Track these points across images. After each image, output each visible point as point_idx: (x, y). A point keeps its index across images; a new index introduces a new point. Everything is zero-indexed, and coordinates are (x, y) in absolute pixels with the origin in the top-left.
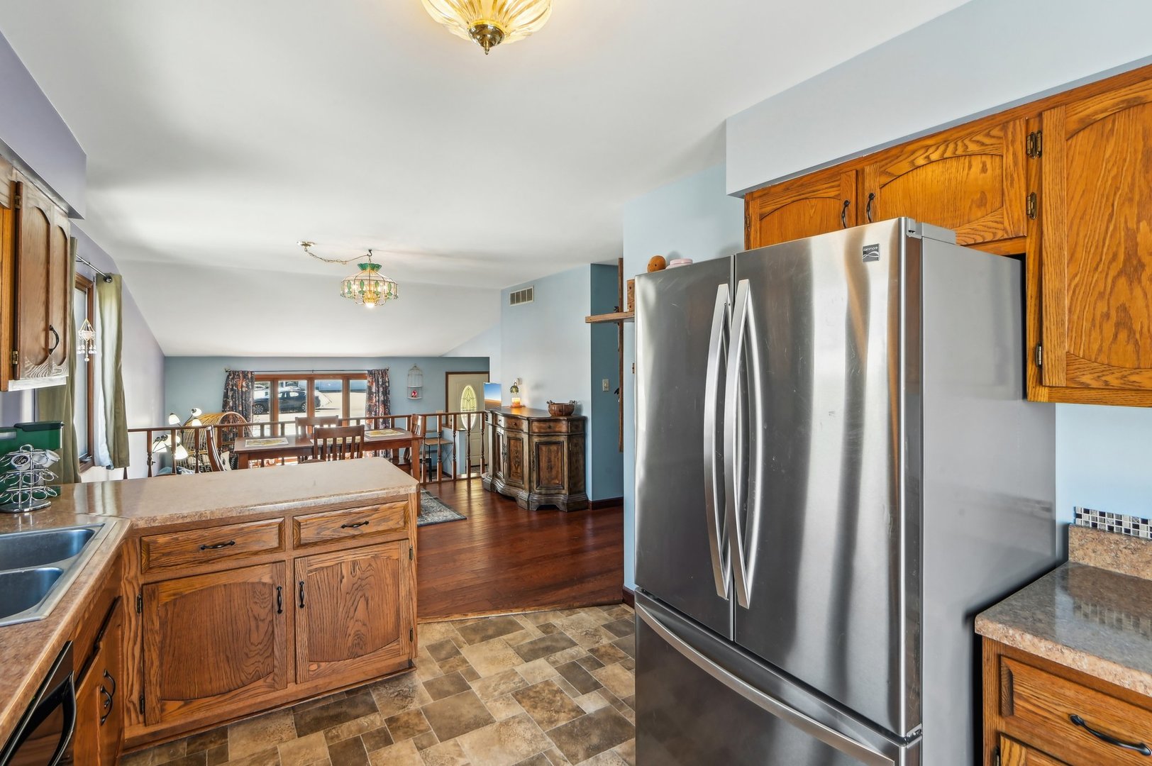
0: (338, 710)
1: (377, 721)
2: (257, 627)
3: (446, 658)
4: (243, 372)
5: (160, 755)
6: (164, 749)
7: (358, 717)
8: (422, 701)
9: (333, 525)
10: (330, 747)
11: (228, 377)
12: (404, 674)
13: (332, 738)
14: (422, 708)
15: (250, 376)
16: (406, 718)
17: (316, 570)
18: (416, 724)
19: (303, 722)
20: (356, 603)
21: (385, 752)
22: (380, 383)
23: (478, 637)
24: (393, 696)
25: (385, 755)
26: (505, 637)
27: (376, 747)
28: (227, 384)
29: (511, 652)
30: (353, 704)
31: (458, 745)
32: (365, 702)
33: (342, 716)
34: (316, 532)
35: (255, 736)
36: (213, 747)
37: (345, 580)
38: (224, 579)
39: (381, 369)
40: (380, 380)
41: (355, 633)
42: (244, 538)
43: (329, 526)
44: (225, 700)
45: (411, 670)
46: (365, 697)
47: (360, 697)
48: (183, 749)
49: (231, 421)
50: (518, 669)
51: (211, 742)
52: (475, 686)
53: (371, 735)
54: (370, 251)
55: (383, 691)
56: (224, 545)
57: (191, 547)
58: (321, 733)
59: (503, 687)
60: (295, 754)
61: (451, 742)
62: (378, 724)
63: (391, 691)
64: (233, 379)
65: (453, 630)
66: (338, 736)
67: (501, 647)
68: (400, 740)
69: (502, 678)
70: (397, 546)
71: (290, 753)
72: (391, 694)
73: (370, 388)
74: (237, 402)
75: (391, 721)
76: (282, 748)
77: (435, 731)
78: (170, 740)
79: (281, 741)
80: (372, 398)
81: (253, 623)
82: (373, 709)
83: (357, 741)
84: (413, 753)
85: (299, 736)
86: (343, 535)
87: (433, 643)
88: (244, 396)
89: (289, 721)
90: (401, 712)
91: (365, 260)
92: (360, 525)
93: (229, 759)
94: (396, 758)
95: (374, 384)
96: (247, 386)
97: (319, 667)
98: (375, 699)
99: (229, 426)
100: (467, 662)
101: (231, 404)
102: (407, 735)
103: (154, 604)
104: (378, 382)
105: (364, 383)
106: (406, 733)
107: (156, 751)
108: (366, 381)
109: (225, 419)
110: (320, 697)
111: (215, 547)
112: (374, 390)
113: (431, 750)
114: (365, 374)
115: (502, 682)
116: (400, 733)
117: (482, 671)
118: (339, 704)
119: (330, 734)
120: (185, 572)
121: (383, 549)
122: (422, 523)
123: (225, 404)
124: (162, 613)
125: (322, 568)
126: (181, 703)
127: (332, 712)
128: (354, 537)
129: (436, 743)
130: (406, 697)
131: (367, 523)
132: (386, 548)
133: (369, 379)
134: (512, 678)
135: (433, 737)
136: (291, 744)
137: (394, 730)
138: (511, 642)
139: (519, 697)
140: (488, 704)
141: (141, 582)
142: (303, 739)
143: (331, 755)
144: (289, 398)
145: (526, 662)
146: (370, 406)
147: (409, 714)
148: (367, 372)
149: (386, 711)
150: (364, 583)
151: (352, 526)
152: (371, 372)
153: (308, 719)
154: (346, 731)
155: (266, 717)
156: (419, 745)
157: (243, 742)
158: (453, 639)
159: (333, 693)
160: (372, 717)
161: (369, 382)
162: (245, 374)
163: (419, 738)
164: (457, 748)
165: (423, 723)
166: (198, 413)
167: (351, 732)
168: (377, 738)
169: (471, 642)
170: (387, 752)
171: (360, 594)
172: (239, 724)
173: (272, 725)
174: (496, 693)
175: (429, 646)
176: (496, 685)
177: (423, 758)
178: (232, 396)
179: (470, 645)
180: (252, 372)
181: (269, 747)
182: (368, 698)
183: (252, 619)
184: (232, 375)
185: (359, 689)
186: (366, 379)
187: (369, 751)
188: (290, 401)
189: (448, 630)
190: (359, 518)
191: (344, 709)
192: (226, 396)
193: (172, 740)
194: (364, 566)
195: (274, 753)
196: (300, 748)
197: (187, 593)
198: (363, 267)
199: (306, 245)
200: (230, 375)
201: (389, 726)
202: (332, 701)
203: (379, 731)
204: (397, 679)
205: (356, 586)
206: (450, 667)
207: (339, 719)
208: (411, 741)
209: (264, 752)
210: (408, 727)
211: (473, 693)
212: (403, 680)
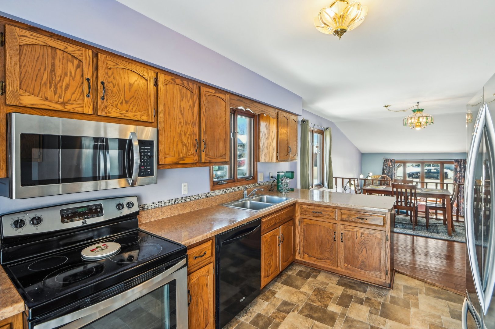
0: (353, 285)
1: (363, 296)
2: (328, 242)
3: (409, 294)
4: (390, 159)
5: (303, 268)
6: (305, 267)
7: (358, 291)
8: (385, 300)
9: (354, 216)
10: (342, 293)
11: (384, 161)
12: (385, 289)
13: (345, 291)
14: (382, 302)
15: (393, 161)
16: (374, 301)
17: (347, 231)
18: (375, 305)
19: (341, 282)
20: (362, 249)
21: (358, 305)
22: (462, 166)
23: (434, 295)
24: (375, 292)
25: (357, 306)
26: (449, 302)
27: (356, 302)
28: (384, 164)
29: (447, 309)
30: (360, 287)
31: (386, 322)
32: (364, 288)
33: (353, 287)
34: (347, 217)
35: (326, 277)
36: (315, 273)
37: (358, 238)
38: (319, 223)
39: (463, 159)
40: (462, 165)
41: (361, 260)
42: (325, 212)
43: (352, 216)
44: (319, 261)
45: (390, 289)
46: (365, 287)
47: (363, 286)
48: (309, 270)
49: (385, 179)
50: (442, 317)
51: (316, 272)
52: (412, 310)
53: (358, 298)
54: (418, 103)
55: (373, 289)
56: (319, 213)
57: (311, 211)
58: (343, 288)
59: (427, 318)
60: (332, 288)
61: (384, 319)
62: (363, 297)
63: (376, 291)
64: (386, 162)
65: (423, 286)
66: (347, 292)
67: (443, 305)
68: (366, 306)
69: (430, 315)
70: (380, 233)
71: (331, 287)
72: (375, 291)
73: (456, 169)
74: (388, 171)
75: (368, 299)
76: (330, 284)
77: (381, 312)
78: (307, 266)
79: (331, 283)
80: (457, 174)
81: (327, 241)
82: (365, 292)
83: (352, 297)
84: (367, 312)
85: (337, 285)
86: (357, 221)
87: (408, 285)
88: (390, 169)
89: (337, 279)
90: (374, 298)
91: (416, 108)
92: (363, 219)
93: (316, 279)
94: (360, 309)
95: (458, 167)
96: (392, 165)
97: (348, 266)
98: (368, 289)
99: (384, 181)
100: (418, 300)
101: (385, 172)
102: (369, 306)
103: (302, 224)
104: (461, 165)
105: (453, 166)
106: (369, 305)
107: (304, 267)
108: (453, 165)
109: (383, 178)
110: (351, 278)
111: (317, 212)
112: (458, 170)
113: (374, 316)
114: (453, 161)
115: (429, 316)
116: (367, 304)
117: (422, 307)
118: (355, 284)
119: (345, 290)
120: (310, 218)
121: (374, 232)
122: (451, 239)
123: (383, 172)
124: (304, 228)
125: (349, 231)
126: (308, 256)
127: (351, 284)
128: (361, 223)
129: (378, 315)
130: (380, 296)
131: (366, 219)
132: (375, 232)
133: (456, 164)
134: (436, 318)
135: (378, 313)
136: (333, 285)
137: (366, 302)
138: (450, 306)
139: (432, 327)
140: (413, 319)
141: (300, 217)
142: (337, 286)
143: (341, 295)
144: (431, 172)
145: (452, 317)
146: (456, 178)
147: (376, 301)
148: (454, 160)
149: (368, 295)
150: (365, 242)
151: (360, 219)
152: (456, 161)
153: (343, 282)
154: (351, 292)
155: (333, 274)
156: (371, 312)
157: (322, 277)
158: (419, 289)
159: (356, 280)
160: (362, 293)
161: (455, 165)
162: (391, 160)
163: (373, 310)
164: (384, 322)
165: (378, 307)
166: (371, 174)
167: (352, 293)
168: (359, 300)
169: (427, 294)
170: (358, 306)
171: (364, 246)
172: (325, 272)
173: (333, 277)
174: (421, 318)
175: (406, 286)
176: (424, 315)
177: (368, 316)
178: (386, 169)
179: (426, 295)
180: (394, 159)
181: (327, 282)
182: (366, 288)
183: (327, 239)
184: (386, 160)
185: (365, 283)
186: (453, 164)
187: (353, 301)
188: (431, 174)
189: (420, 285)
190: (363, 216)
191: (356, 286)
192: (383, 169)
193: (308, 266)
194: (366, 236)
195: (328, 284)
196: (335, 288)
197: (310, 224)
198: (414, 111)
199: (386, 106)
200: (385, 160)
201: (365, 299)
202: (354, 282)
203: (361, 299)
204: (382, 288)
205: (362, 242)
206: (408, 297)
207: (351, 287)
208: (369, 308)
209: (325, 282)
210: (372, 304)
211: (410, 311)
212: (384, 290)
